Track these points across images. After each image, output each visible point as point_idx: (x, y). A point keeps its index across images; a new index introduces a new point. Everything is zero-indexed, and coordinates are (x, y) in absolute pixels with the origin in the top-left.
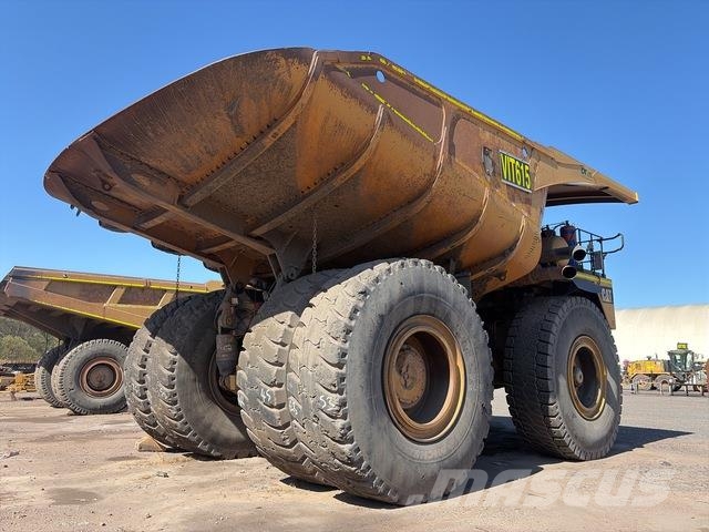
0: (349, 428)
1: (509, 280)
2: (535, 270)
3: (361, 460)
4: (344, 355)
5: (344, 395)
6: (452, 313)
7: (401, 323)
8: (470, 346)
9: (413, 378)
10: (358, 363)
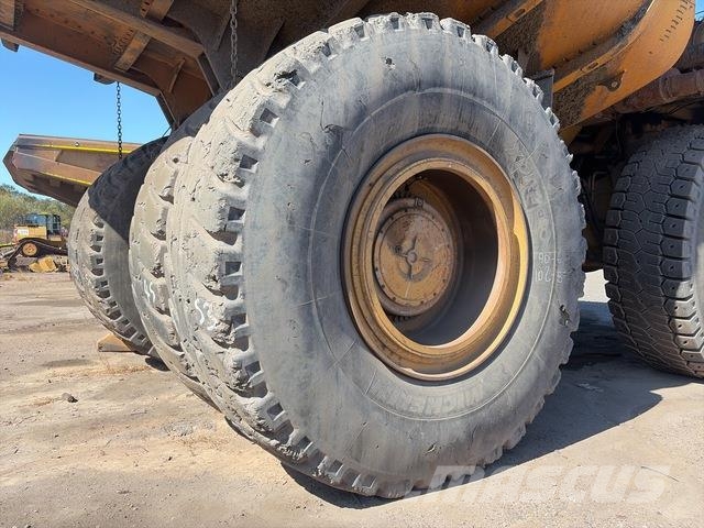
0: (255, 367)
1: (627, 88)
2: (665, 78)
3: (286, 428)
4: (236, 213)
5: (239, 300)
6: (509, 133)
7: (388, 150)
8: (543, 199)
9: (427, 261)
10: (272, 231)
